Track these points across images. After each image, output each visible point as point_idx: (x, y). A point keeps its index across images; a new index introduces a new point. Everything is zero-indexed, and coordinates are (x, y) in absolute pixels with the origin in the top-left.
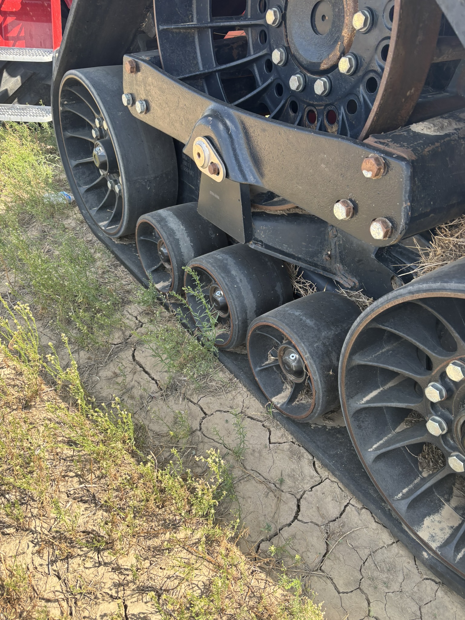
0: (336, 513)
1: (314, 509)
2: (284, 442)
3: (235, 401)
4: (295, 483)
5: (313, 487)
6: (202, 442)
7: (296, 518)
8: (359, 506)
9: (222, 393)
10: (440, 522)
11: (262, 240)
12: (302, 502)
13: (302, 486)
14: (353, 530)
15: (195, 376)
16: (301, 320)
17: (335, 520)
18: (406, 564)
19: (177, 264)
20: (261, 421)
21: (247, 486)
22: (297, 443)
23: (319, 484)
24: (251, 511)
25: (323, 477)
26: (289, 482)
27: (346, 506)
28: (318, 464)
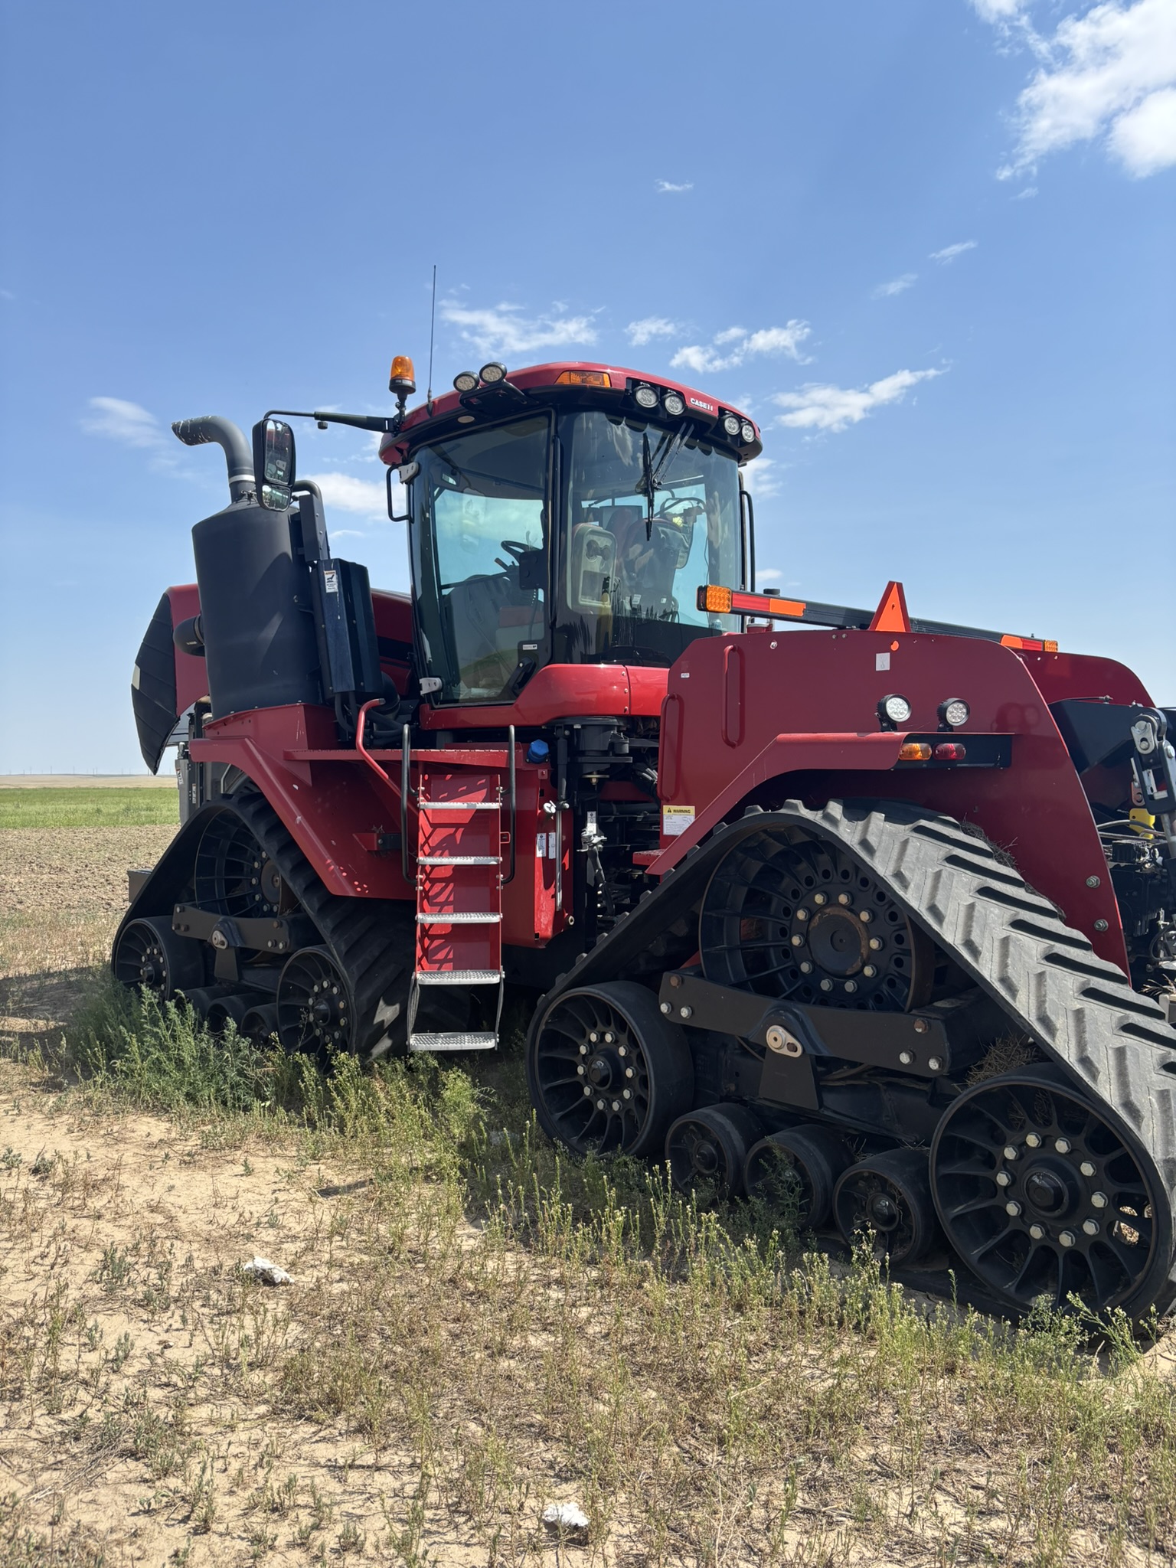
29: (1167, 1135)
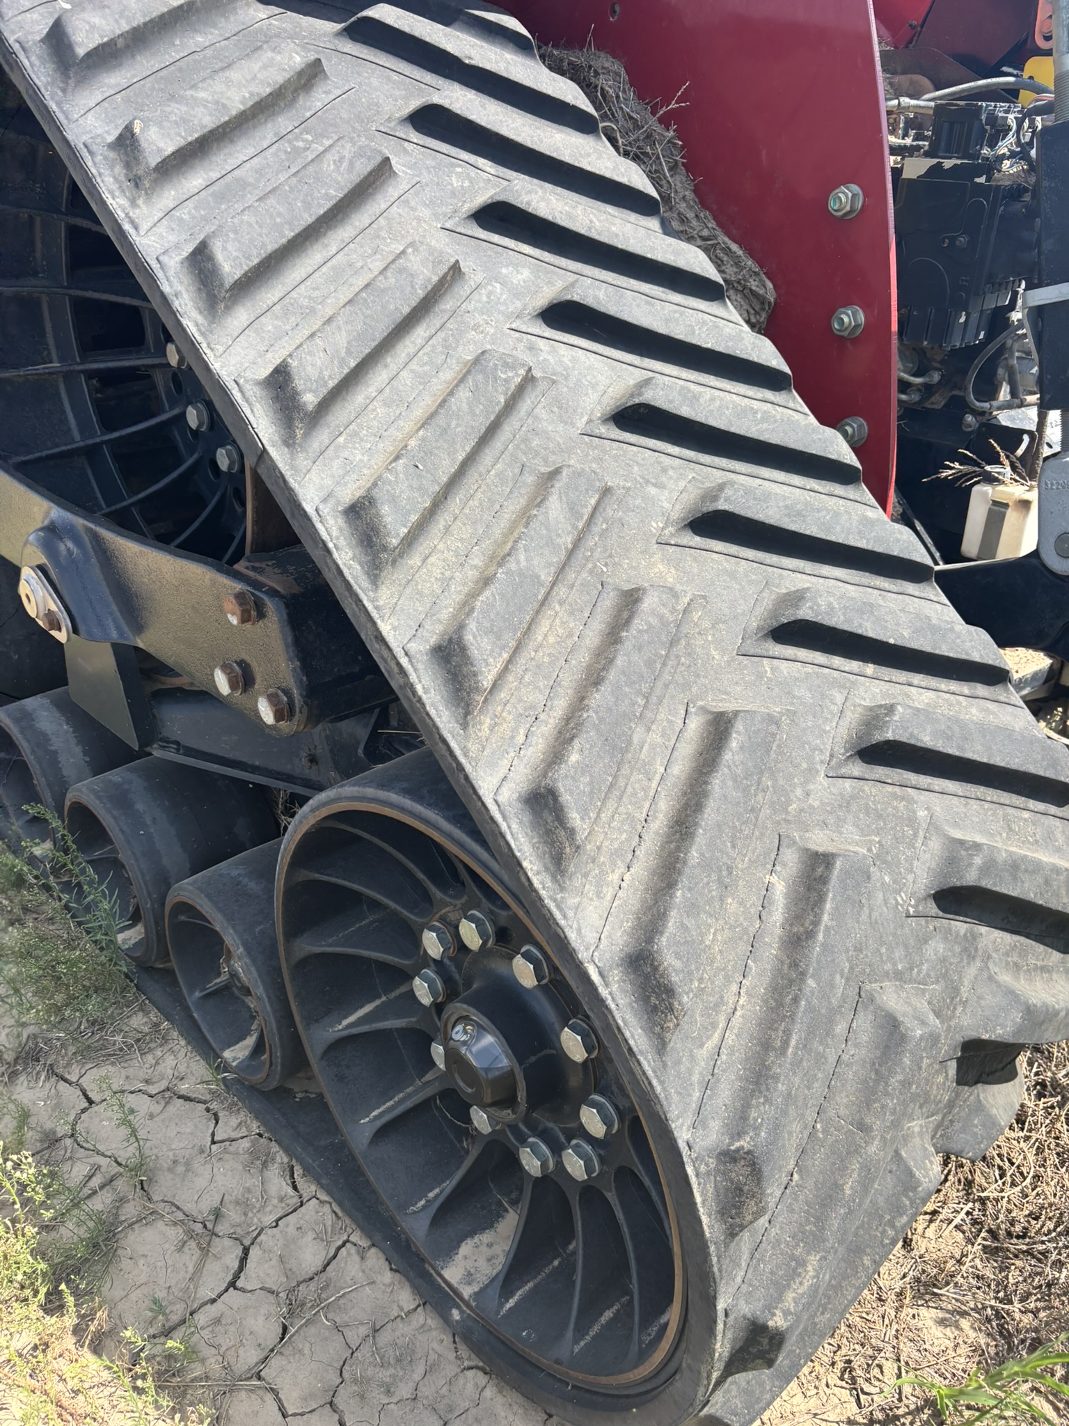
0: (318, 1263)
1: (275, 1262)
2: (242, 1138)
3: (159, 1068)
4: (245, 1214)
5: (280, 1218)
6: (70, 1158)
7: (232, 1284)
8: (364, 1243)
9: (134, 1056)
10: (490, 1245)
11: (178, 739)
12: (254, 1253)
13: (259, 1220)
14: (342, 1292)
15: (82, 1027)
16: (239, 883)
17: (311, 1279)
18: (435, 1345)
19: (54, 800)
20: (205, 1102)
21: (146, 1234)
22: (266, 1135)
23: (295, 1210)
24: (141, 1282)
25: (305, 1195)
26: (233, 1215)
27: (339, 1248)
28: (298, 1171)
29: (766, 1046)
